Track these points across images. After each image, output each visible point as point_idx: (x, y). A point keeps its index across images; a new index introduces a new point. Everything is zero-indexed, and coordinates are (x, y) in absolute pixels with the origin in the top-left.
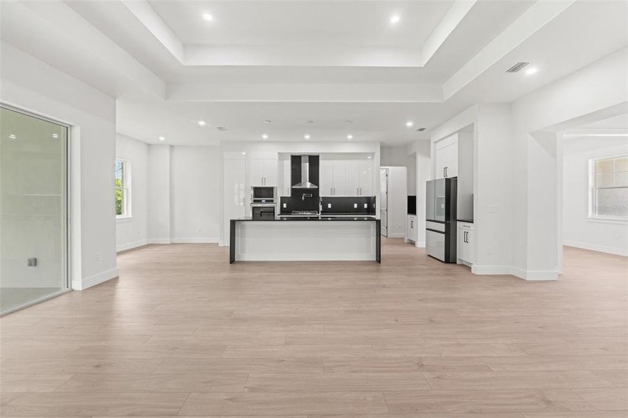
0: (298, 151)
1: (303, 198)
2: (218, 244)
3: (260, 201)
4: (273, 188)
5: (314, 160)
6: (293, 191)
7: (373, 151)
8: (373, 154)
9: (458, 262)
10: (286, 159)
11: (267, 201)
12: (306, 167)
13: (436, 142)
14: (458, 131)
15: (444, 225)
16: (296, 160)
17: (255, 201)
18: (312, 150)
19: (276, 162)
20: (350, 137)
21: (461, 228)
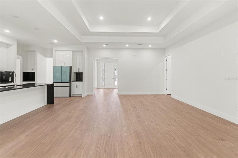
9: (72, 96)
20: (7, 31)
21: (74, 84)
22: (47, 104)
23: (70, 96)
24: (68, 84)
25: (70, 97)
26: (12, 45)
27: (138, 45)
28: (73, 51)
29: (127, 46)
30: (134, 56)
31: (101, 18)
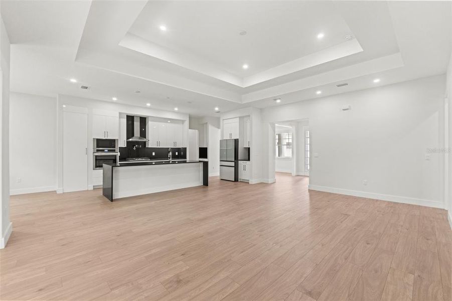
0: (132, 112)
1: (135, 148)
2: (55, 191)
3: (103, 151)
4: (115, 140)
5: (143, 121)
6: (128, 142)
7: (184, 119)
8: (183, 122)
9: (239, 181)
10: (123, 118)
11: (109, 151)
12: (137, 125)
13: (224, 120)
14: (239, 117)
15: (234, 163)
16: (130, 119)
17: (98, 151)
18: (143, 113)
19: (118, 119)
20: (176, 109)
21: (241, 164)
22: (202, 184)
23: (236, 180)
24: (233, 164)
25: (236, 183)
26: (185, 120)
27: (339, 86)
28: (240, 118)
29: (319, 92)
30: (344, 110)
31: (245, 67)
